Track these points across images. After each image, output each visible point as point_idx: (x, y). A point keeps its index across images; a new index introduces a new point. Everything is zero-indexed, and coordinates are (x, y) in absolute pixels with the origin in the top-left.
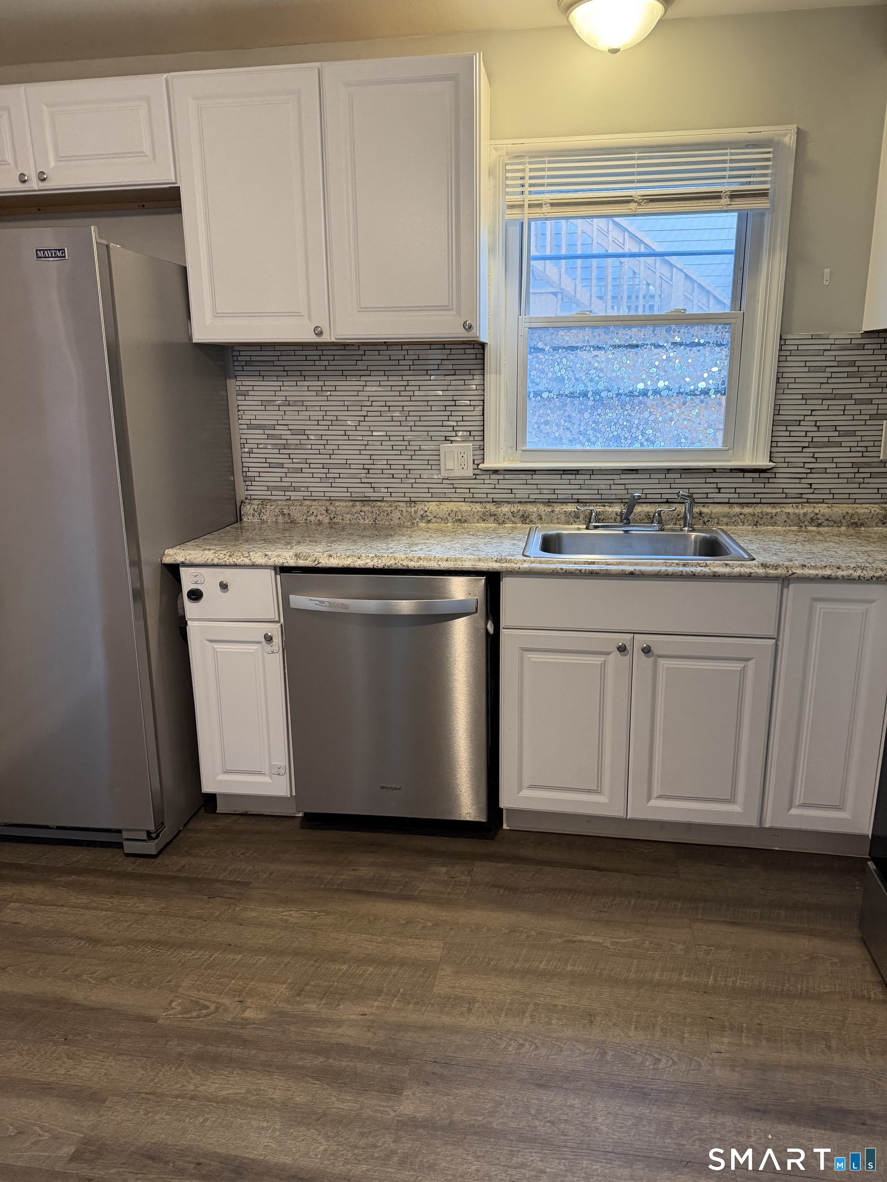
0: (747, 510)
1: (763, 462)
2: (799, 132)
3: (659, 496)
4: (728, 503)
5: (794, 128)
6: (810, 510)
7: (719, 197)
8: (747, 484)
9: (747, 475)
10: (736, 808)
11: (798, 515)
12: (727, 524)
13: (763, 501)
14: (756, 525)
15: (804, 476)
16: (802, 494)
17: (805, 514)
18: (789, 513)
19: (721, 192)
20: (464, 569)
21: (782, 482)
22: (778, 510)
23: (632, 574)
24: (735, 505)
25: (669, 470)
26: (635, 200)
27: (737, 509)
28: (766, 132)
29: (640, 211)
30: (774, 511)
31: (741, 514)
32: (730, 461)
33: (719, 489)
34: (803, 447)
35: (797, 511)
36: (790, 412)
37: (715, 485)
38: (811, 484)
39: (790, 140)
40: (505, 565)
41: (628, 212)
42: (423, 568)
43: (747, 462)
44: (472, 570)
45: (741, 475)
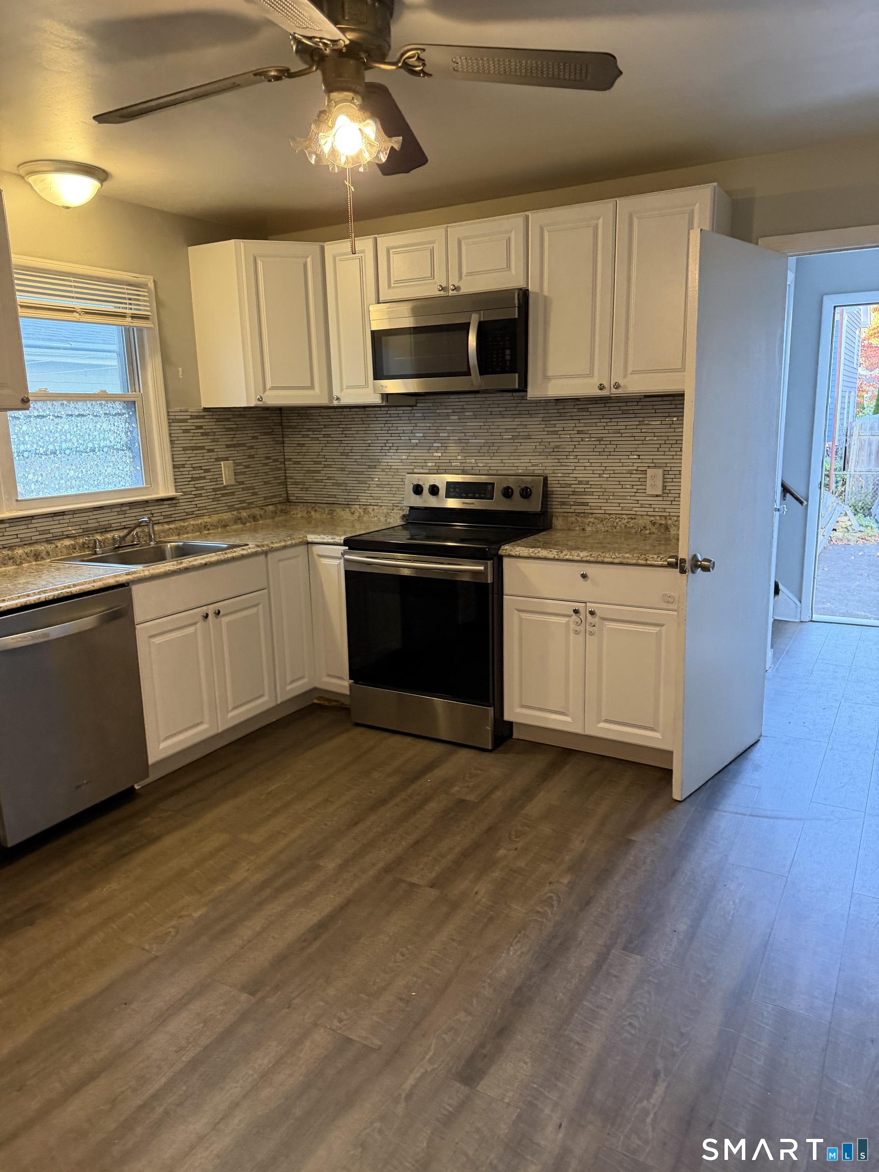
0: (172, 526)
1: (171, 493)
2: (154, 281)
3: (119, 524)
4: (159, 523)
5: (151, 277)
6: (202, 521)
7: (125, 317)
8: (166, 509)
9: (166, 502)
10: (266, 698)
11: (197, 524)
12: (164, 538)
13: (177, 519)
14: (179, 535)
15: (192, 500)
16: (193, 511)
17: (201, 524)
18: (193, 524)
19: (126, 313)
20: (111, 585)
21: (184, 506)
22: (187, 523)
23: (206, 564)
24: (164, 524)
25: (122, 505)
26: (78, 311)
27: (166, 527)
28: (141, 278)
29: (82, 319)
30: (186, 524)
31: (170, 529)
32: (151, 495)
33: (152, 514)
34: (189, 481)
35: (197, 522)
36: (181, 460)
37: (149, 512)
38: (196, 505)
39: (151, 285)
40: (134, 576)
41: (74, 319)
42: (82, 591)
43: (162, 494)
44: (115, 584)
45: (161, 503)
